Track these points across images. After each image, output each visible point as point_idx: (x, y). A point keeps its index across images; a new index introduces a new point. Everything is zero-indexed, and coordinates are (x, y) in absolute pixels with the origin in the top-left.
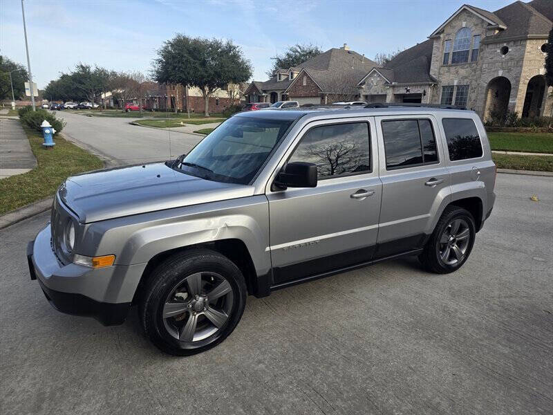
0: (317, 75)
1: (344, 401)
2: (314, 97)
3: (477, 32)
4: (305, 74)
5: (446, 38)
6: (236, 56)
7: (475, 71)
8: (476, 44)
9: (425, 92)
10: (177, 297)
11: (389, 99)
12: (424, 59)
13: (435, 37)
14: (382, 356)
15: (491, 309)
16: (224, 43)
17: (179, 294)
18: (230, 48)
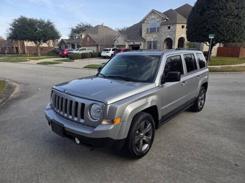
0: (93, 36)
2: (93, 46)
3: (158, 21)
4: (88, 36)
5: (147, 22)
6: (54, 28)
7: (159, 35)
8: (158, 25)
9: (141, 44)
11: (127, 47)
13: (143, 22)
18: (49, 23)
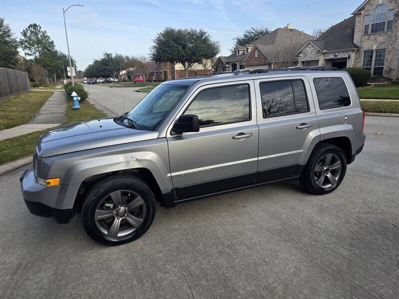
0: (266, 49)
1: (207, 281)
2: (264, 65)
3: (391, 7)
4: (256, 48)
5: (366, 14)
6: (206, 39)
7: (390, 37)
8: (391, 17)
9: (349, 56)
10: (106, 207)
11: (321, 64)
12: (349, 31)
13: (357, 13)
16: (198, 31)
17: (107, 205)
18: (202, 34)
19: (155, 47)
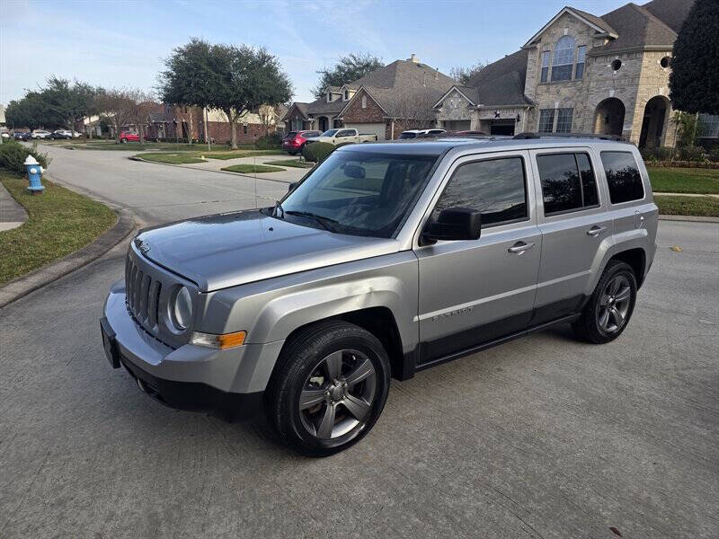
3: (581, 42)
4: (364, 93)
5: (544, 49)
6: (271, 69)
7: (580, 90)
8: (581, 57)
9: (518, 116)
10: (312, 383)
11: (474, 126)
12: (516, 75)
13: (530, 47)
14: (564, 446)
15: (672, 385)
16: (256, 52)
17: (314, 379)
18: (264, 58)
19: (169, 75)
